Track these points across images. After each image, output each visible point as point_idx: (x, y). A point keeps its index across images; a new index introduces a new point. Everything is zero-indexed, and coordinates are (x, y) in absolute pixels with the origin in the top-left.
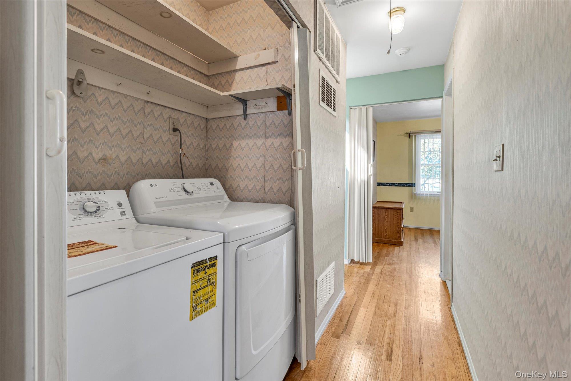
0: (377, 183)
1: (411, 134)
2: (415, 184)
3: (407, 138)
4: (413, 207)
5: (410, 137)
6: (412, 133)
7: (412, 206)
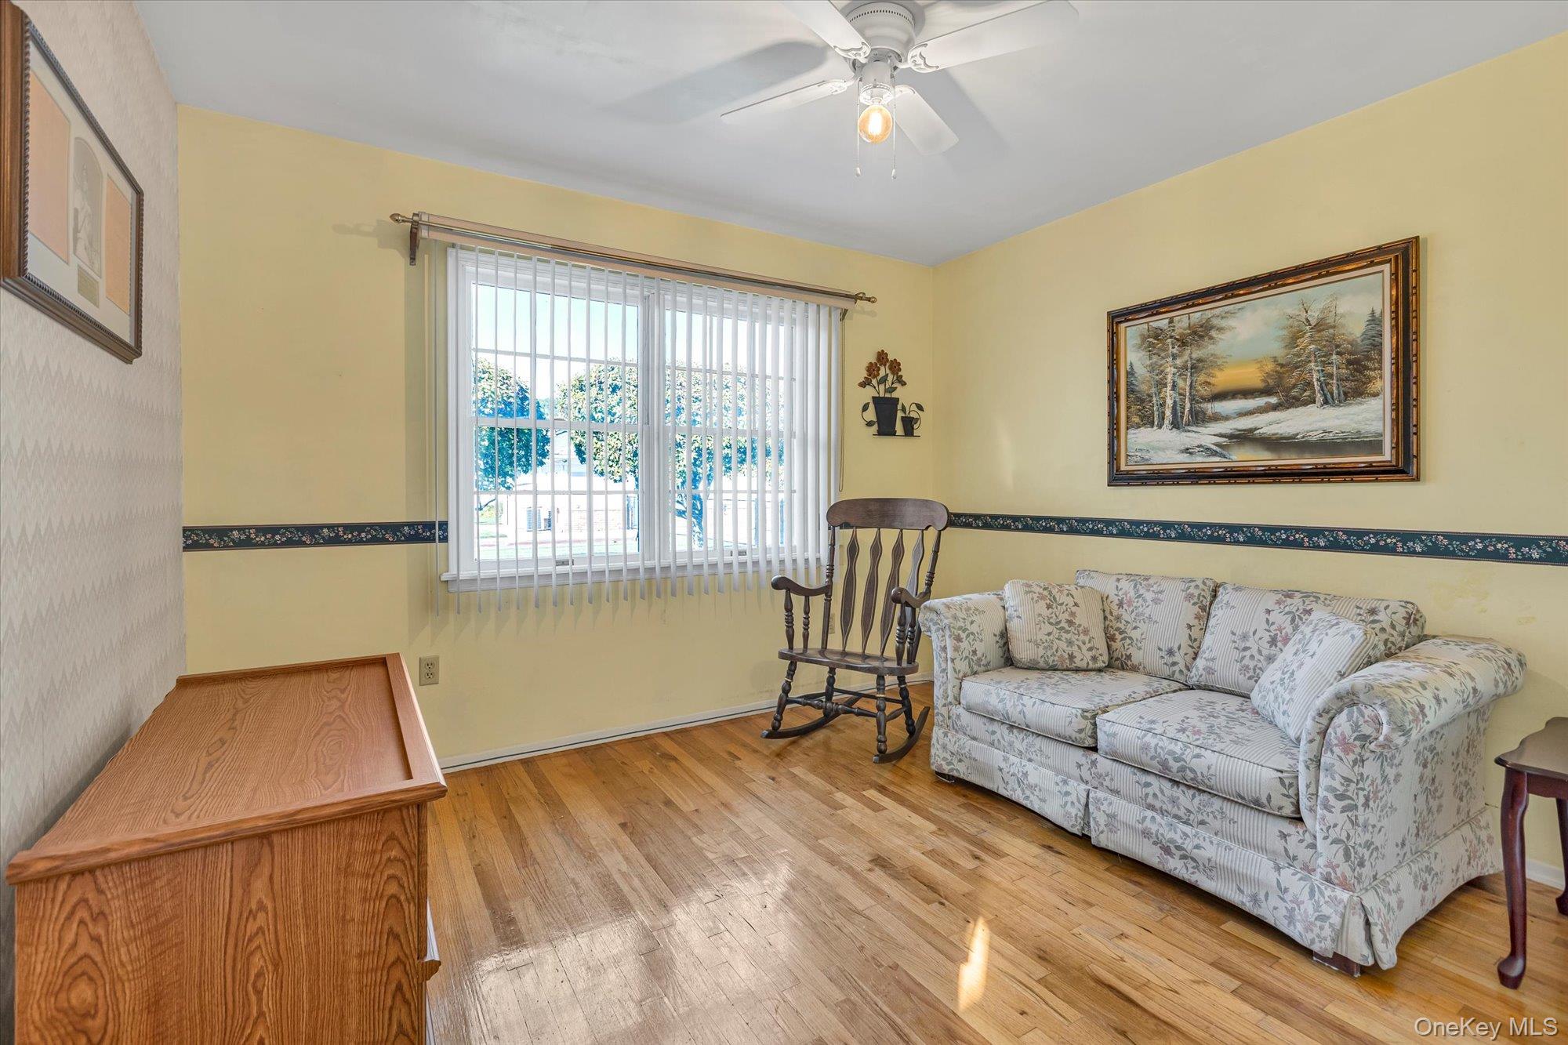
0: (185, 530)
1: (424, 233)
2: (444, 525)
3: (398, 259)
4: (437, 658)
5: (413, 259)
6: (430, 227)
7: (428, 654)
